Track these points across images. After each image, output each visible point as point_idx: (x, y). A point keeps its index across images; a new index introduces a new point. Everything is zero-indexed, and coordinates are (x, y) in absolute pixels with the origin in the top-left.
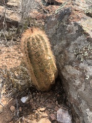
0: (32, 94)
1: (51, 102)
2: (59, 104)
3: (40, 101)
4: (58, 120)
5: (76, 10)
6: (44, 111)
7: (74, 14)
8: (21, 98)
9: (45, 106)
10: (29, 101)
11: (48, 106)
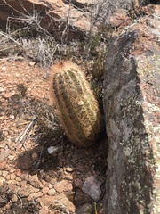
0: (65, 145)
1: (84, 164)
2: (95, 169)
3: (71, 158)
4: (83, 189)
5: (144, 36)
6: (71, 172)
7: (138, 42)
8: (49, 147)
9: (74, 166)
10: (57, 153)
11: (80, 167)
